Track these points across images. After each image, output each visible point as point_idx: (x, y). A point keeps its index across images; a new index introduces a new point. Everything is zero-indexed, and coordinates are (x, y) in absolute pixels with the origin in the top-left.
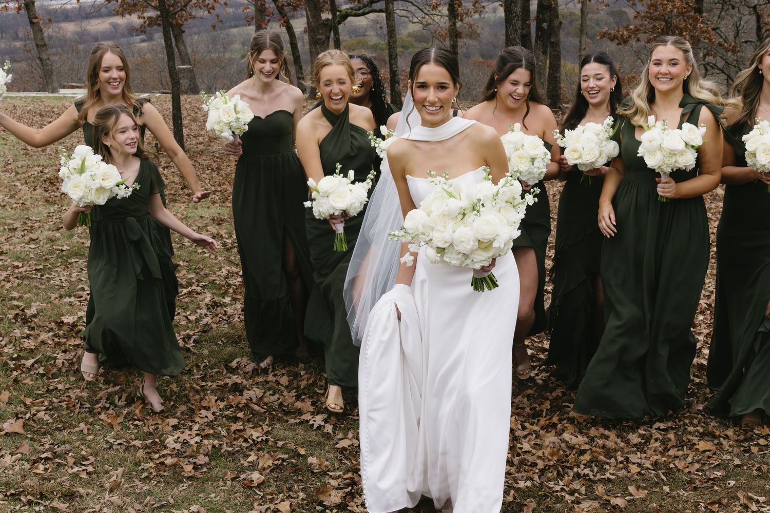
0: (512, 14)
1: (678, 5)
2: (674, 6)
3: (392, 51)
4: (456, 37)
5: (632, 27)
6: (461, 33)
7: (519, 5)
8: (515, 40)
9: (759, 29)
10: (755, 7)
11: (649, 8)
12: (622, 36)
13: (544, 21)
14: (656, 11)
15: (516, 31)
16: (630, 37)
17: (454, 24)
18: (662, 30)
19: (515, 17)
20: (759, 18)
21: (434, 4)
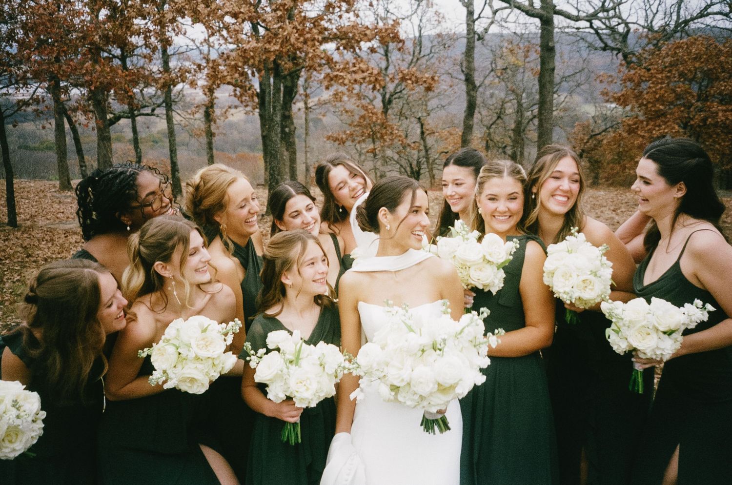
0: (274, 122)
1: (380, 117)
2: (377, 118)
4: (211, 136)
5: (348, 132)
6: (214, 133)
7: (279, 116)
8: (276, 141)
9: (422, 133)
10: (419, 118)
11: (360, 119)
12: (342, 138)
13: (286, 127)
14: (364, 121)
15: (277, 134)
16: (347, 139)
17: (209, 126)
18: (369, 134)
19: (275, 125)
20: (422, 125)
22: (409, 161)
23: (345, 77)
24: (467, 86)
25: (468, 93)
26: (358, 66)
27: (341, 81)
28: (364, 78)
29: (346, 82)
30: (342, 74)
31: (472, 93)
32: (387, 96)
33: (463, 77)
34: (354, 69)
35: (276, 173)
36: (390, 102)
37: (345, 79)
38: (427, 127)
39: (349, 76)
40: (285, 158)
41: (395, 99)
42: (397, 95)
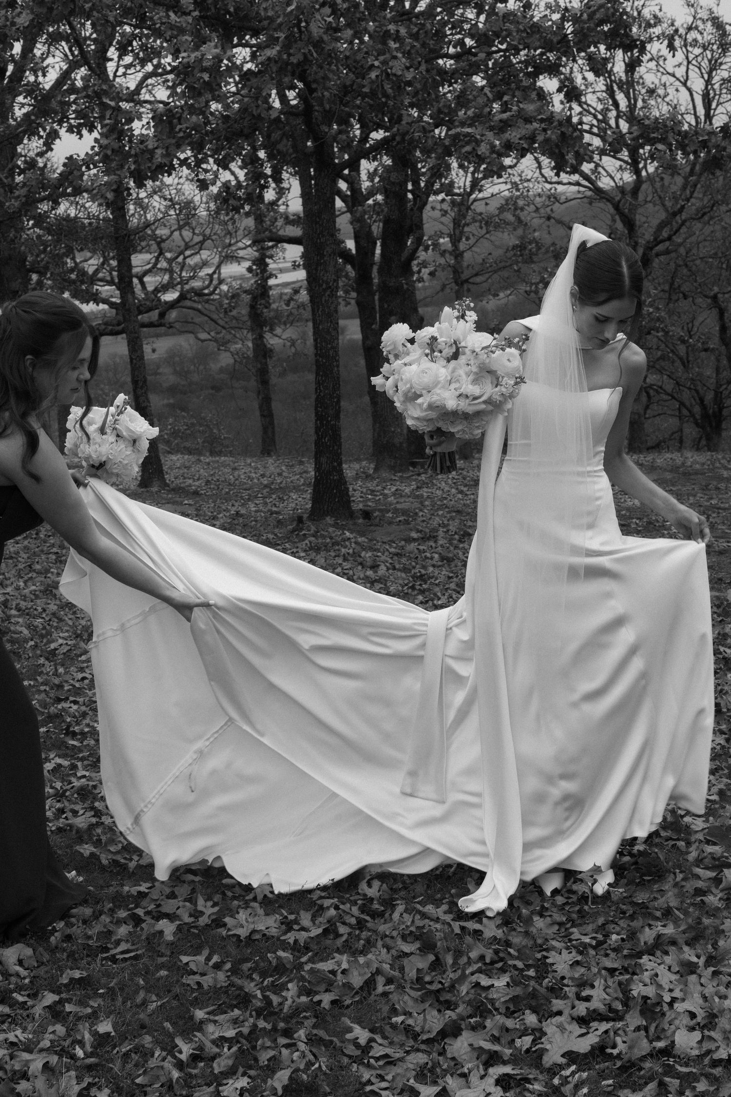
3: (136, 373)
19: (325, 290)
21: (225, 306)
22: (697, 391)
23: (478, 137)
26: (515, 108)
27: (468, 148)
28: (532, 139)
29: (483, 149)
30: (469, 130)
34: (505, 116)
36: (647, 262)
37: (478, 143)
39: (490, 135)
42: (660, 248)
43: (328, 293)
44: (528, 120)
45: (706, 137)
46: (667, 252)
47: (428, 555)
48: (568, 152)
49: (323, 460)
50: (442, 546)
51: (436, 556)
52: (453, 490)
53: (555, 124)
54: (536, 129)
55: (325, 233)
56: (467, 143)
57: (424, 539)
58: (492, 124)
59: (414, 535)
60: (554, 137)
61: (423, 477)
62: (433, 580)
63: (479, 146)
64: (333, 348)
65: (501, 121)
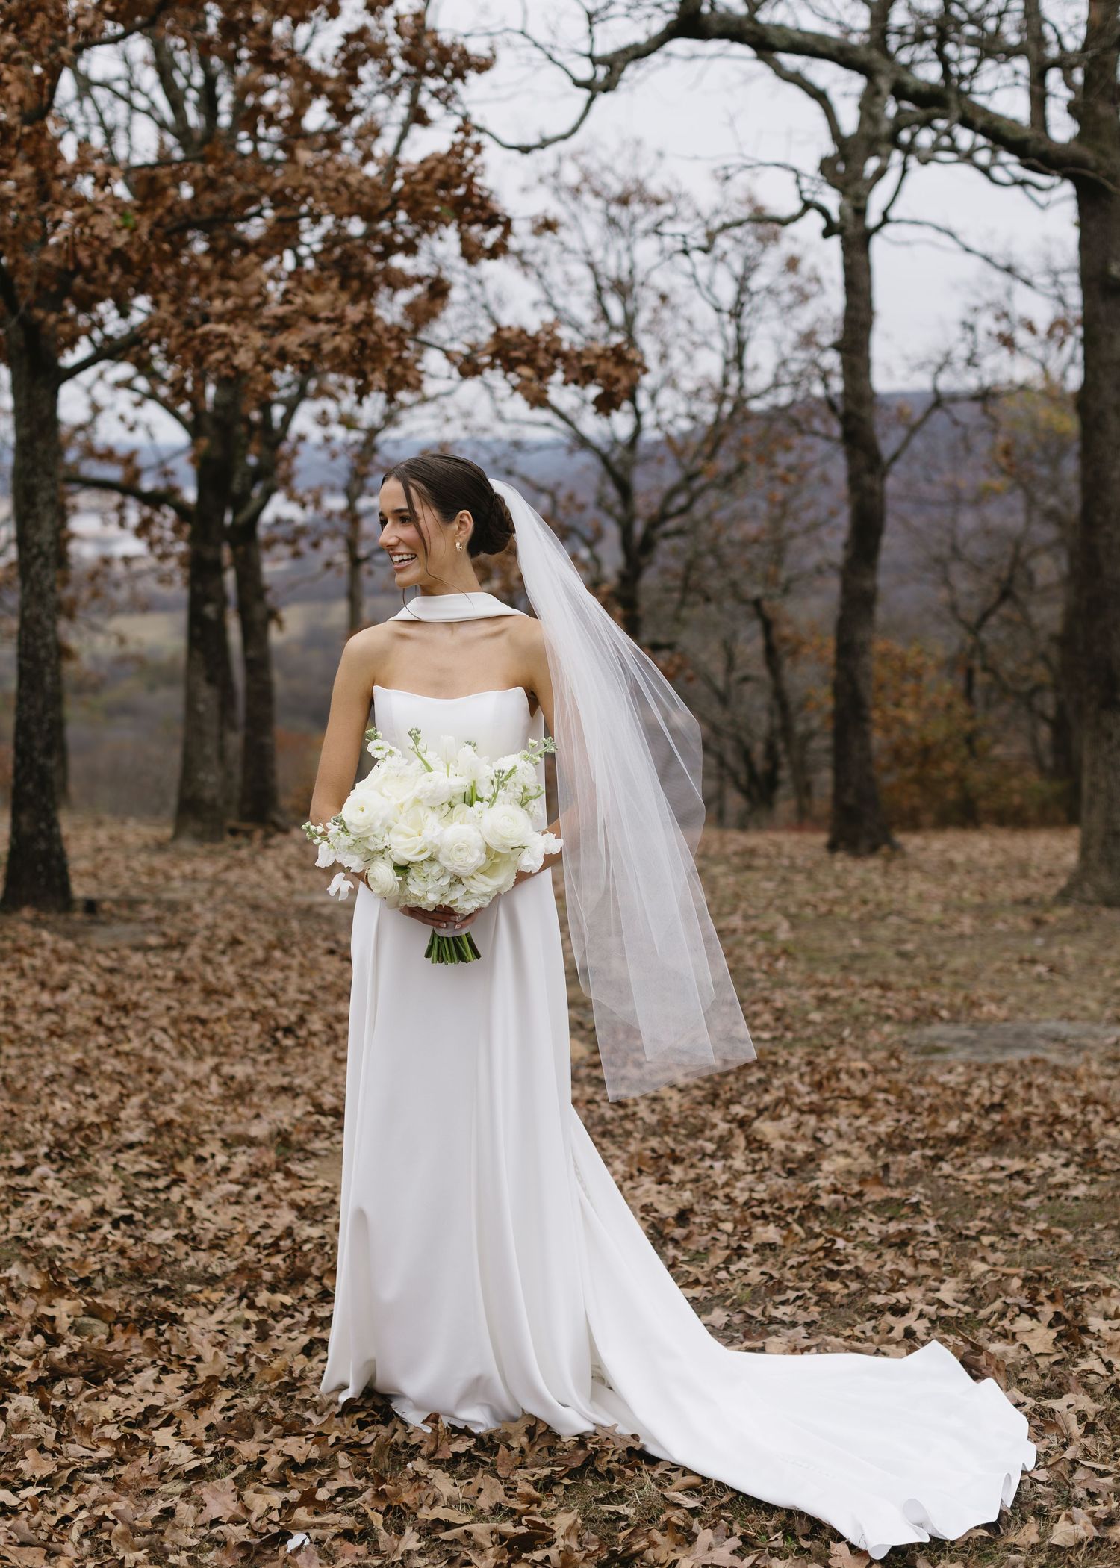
9: (770, 649)
10: (757, 603)
20: (768, 626)
24: (850, 456)
25: (854, 480)
31: (867, 480)
32: (639, 528)
33: (837, 430)
35: (39, 744)
36: (647, 545)
38: (786, 631)
40: (201, 707)
41: (666, 535)
42: (671, 525)
43: (40, 561)
44: (314, 319)
45: (592, 362)
46: (679, 532)
47: (159, 972)
48: (373, 370)
49: (24, 819)
50: (190, 960)
51: (171, 974)
52: (279, 875)
53: (348, 327)
54: (322, 334)
55: (39, 470)
56: (221, 346)
57: (169, 947)
58: (265, 321)
59: (153, 940)
60: (345, 347)
61: (244, 853)
62: (141, 1013)
63: (236, 352)
64: (45, 646)
65: (275, 317)
